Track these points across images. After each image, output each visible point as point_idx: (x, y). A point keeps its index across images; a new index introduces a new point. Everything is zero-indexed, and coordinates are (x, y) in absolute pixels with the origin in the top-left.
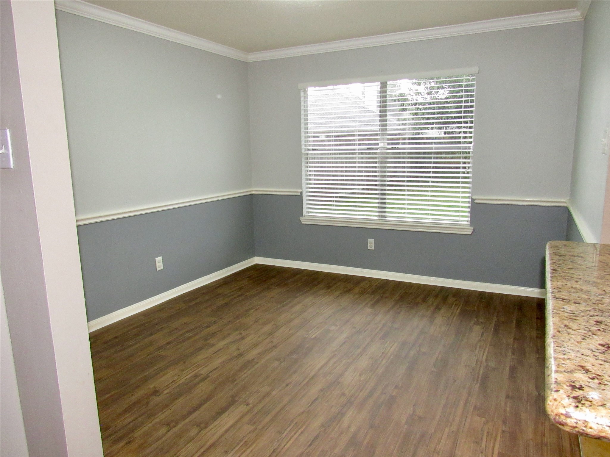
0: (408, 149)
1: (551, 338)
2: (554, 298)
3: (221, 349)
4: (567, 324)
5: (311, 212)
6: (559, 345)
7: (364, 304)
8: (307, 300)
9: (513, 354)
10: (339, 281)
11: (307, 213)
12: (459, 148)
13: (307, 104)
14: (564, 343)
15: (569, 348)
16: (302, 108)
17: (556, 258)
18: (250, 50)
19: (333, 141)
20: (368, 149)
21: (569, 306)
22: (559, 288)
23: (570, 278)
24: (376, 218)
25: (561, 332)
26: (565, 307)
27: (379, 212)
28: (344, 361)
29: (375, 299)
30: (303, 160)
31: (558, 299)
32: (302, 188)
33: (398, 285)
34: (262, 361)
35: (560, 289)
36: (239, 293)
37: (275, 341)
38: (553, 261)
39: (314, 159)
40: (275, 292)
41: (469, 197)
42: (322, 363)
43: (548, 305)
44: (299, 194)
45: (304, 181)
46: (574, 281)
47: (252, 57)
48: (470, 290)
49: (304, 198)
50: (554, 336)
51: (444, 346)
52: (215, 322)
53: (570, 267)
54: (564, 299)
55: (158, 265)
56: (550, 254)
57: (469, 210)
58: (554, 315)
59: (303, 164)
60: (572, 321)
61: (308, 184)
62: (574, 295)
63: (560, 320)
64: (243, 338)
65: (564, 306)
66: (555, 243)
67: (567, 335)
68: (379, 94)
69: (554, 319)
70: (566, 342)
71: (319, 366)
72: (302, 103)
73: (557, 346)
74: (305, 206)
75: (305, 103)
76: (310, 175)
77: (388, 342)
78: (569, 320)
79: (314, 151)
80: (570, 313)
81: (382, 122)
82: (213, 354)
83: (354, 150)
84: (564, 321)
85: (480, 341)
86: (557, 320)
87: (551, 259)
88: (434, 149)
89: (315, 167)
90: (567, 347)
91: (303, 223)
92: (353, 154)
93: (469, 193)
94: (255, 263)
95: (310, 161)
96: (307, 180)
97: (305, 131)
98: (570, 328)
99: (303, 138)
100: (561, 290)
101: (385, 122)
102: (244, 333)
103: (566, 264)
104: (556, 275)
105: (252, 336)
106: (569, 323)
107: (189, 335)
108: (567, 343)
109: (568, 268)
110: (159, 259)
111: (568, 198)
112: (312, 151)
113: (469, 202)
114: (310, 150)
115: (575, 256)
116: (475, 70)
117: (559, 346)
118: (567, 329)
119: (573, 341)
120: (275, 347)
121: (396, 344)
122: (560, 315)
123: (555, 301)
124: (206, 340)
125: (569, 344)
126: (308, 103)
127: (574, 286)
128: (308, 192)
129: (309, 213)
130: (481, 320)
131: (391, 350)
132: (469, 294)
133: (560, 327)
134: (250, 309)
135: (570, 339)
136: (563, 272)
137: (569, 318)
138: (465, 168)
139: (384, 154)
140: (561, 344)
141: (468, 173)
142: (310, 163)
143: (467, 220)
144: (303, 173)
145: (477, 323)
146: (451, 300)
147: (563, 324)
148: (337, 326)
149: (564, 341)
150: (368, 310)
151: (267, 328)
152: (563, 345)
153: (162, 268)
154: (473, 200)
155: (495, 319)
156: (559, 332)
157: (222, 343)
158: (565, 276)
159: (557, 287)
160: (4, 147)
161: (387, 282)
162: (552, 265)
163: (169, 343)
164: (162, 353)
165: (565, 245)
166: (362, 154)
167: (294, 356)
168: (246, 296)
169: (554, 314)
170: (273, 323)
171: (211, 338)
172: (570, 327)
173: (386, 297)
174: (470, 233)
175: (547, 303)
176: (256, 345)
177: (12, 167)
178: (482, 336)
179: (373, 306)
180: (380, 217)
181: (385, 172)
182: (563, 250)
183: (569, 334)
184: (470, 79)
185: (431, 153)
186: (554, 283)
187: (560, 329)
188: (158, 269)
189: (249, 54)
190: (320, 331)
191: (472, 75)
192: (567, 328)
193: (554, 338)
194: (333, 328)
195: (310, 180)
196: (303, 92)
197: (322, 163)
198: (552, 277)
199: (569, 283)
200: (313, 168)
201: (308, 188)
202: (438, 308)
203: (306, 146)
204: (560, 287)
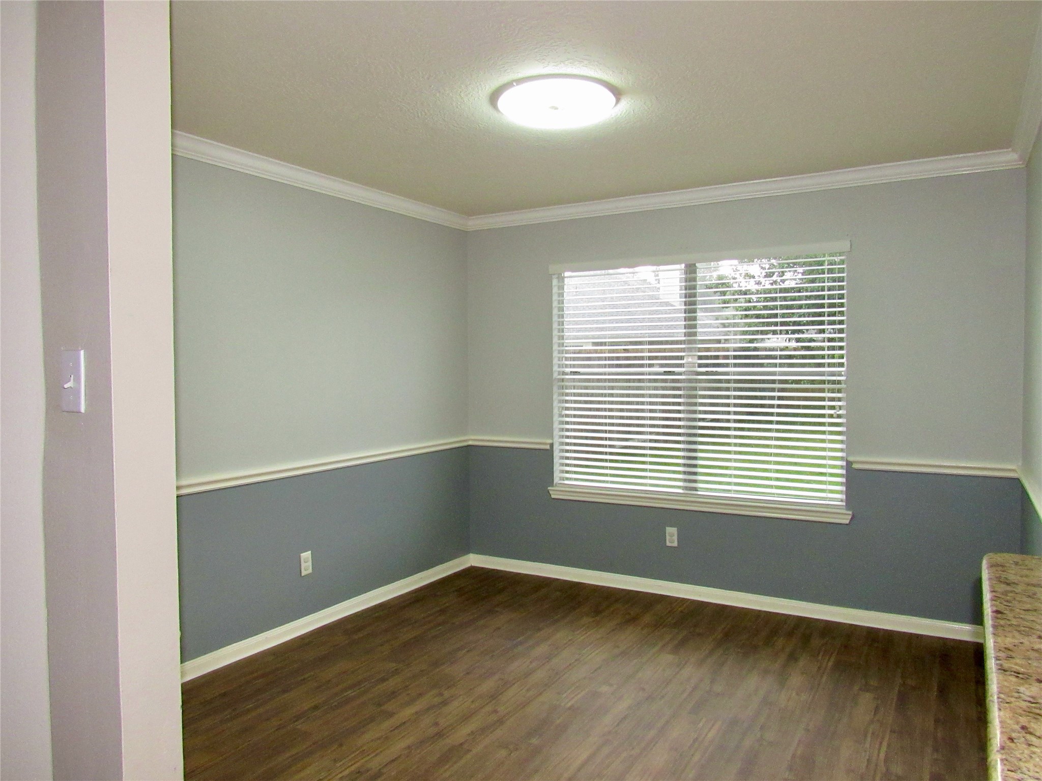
0: (735, 374)
1: (998, 751)
2: (999, 669)
3: (404, 723)
4: (1026, 724)
5: (567, 479)
6: (1013, 767)
7: (660, 644)
8: (559, 635)
9: (936, 750)
10: (617, 601)
11: (560, 480)
12: (822, 374)
13: (562, 298)
14: (1022, 764)
15: (1031, 774)
16: (555, 304)
17: (1002, 587)
18: (471, 211)
19: (606, 359)
20: (666, 373)
21: (1027, 686)
22: (1009, 650)
23: (1028, 629)
24: (680, 491)
25: (1015, 741)
26: (1022, 689)
27: (685, 481)
28: (624, 755)
29: (680, 637)
30: (555, 389)
31: (1006, 673)
32: (552, 437)
33: (722, 611)
34: (478, 749)
35: (1010, 653)
36: (441, 619)
37: (502, 709)
38: (994, 594)
39: (574, 389)
40: (503, 619)
41: (842, 459)
42: (584, 756)
43: (989, 682)
44: (548, 447)
45: (556, 426)
46: (1035, 636)
47: (475, 224)
48: (851, 625)
49: (556, 454)
50: (1003, 748)
51: (807, 730)
52: (396, 672)
53: (1028, 606)
54: (1019, 673)
55: (303, 565)
56: (990, 579)
57: (844, 480)
58: (1002, 705)
59: (555, 397)
60: (1035, 718)
61: (562, 430)
62: (1035, 664)
63: (1014, 717)
64: (445, 703)
65: (1018, 688)
66: (999, 558)
67: (1025, 746)
68: (684, 284)
69: (1002, 713)
70: (1025, 762)
71: (579, 762)
72: (555, 297)
73: (1009, 770)
74: (557, 468)
75: (559, 296)
76: (567, 416)
77: (704, 720)
78: (1027, 716)
79: (573, 375)
80: (1030, 702)
81: (688, 329)
82: (392, 731)
83: (642, 374)
84: (1020, 717)
85: (872, 722)
86: (1006, 714)
87: (992, 590)
88: (779, 376)
89: (576, 402)
90: (1028, 773)
91: (553, 496)
92: (639, 381)
93: (842, 450)
94: (469, 565)
95: (567, 391)
96: (562, 423)
97: (559, 341)
98: (1031, 733)
99: (555, 354)
100: (1013, 655)
101: (693, 329)
102: (447, 694)
103: (1019, 602)
104: (1002, 622)
105: (461, 699)
106: (1030, 722)
107: (350, 693)
108: (1026, 765)
109: (1024, 610)
110: (306, 555)
111: (1020, 464)
112: (571, 375)
113: (842, 467)
114: (567, 374)
115: (1034, 585)
116: (845, 245)
117: (1012, 769)
118: (1025, 735)
119: (1038, 760)
120: (501, 722)
121: (719, 724)
122: (1012, 705)
123: (1001, 677)
124: (380, 705)
125: (1030, 766)
126: (565, 296)
127: (1036, 647)
128: (562, 444)
129: (564, 480)
130: (873, 682)
131: (710, 735)
132: (850, 631)
133: (1013, 731)
134: (459, 649)
135: (1033, 756)
136: (1015, 617)
137: (1029, 712)
138: (833, 408)
139: (692, 383)
140: (1015, 765)
141: (839, 416)
142: (567, 395)
143: (839, 499)
144: (556, 411)
145: (866, 688)
146: (816, 642)
147: (1018, 723)
148: (611, 685)
149: (1020, 760)
150: (668, 658)
151: (488, 686)
152: (1019, 769)
153: (310, 571)
154: (849, 463)
155: (899, 681)
156: (1011, 739)
157: (409, 712)
158: (1019, 626)
159: (1006, 648)
160: (74, 379)
161: (700, 607)
162: (995, 602)
163: (316, 708)
164: (301, 726)
165: (1016, 564)
166: (655, 381)
167: (535, 741)
168: (453, 624)
169: (1001, 702)
170: (496, 677)
171: (390, 700)
172: (1032, 730)
173: (699, 634)
174: (847, 522)
175: (987, 679)
176: (466, 718)
177: (83, 410)
178: (875, 714)
179: (676, 650)
180: (687, 490)
181: (695, 412)
182: (1013, 572)
183: (1030, 745)
184: (836, 260)
185: (773, 382)
186: (999, 640)
187: (1014, 735)
188: (304, 573)
189: (470, 218)
190: (583, 693)
191: (841, 254)
192: (1026, 733)
193: (1003, 752)
194: (605, 689)
195: (567, 423)
196: (557, 278)
197: (587, 395)
198: (995, 627)
199: (1026, 641)
200: (571, 403)
201: (562, 437)
202: (792, 658)
203: (562, 365)
204: (1011, 646)
